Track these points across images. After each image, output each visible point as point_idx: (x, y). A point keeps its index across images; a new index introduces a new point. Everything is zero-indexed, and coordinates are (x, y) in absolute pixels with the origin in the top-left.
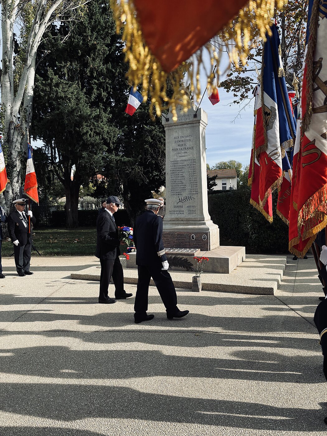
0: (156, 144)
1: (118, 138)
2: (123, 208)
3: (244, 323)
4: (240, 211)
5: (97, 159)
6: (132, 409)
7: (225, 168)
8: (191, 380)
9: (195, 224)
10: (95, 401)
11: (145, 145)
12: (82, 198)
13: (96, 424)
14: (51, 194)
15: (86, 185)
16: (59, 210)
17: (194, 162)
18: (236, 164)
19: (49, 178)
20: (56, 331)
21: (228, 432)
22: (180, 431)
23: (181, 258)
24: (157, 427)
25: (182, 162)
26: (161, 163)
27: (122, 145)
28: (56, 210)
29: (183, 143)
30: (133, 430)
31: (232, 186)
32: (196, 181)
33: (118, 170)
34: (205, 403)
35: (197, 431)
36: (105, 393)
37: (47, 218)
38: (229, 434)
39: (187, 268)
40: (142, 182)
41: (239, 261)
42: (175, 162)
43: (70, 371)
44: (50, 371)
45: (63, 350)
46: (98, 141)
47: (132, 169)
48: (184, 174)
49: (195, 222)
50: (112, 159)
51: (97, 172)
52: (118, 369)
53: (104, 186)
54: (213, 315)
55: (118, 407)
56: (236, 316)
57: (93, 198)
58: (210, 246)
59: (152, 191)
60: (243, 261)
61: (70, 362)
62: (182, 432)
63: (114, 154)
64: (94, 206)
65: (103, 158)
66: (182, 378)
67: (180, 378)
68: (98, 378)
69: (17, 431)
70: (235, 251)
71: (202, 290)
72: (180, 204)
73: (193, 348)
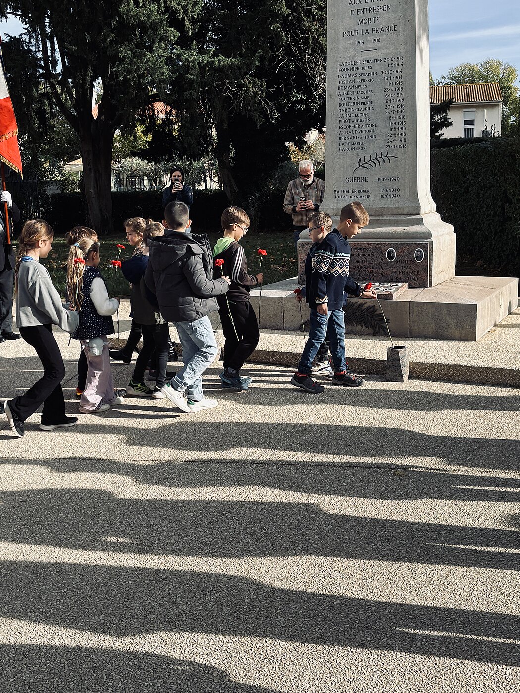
0: (300, 20)
1: (204, 8)
2: (216, 186)
3: (509, 451)
4: (509, 190)
5: (154, 63)
6: (258, 617)
7: (473, 82)
8: (387, 567)
9: (397, 223)
10: (179, 600)
11: (272, 24)
12: (119, 162)
13: (185, 642)
14: (45, 153)
15: (128, 130)
16: (65, 191)
17: (398, 64)
18: (501, 70)
19: (41, 113)
20: (85, 459)
21: (469, 669)
22: (364, 663)
23: (361, 305)
24: (314, 653)
25: (367, 65)
26: (311, 70)
27: (214, 26)
28: (59, 191)
29: (370, 16)
30: (262, 657)
31: (489, 129)
32: (401, 114)
33: (204, 90)
34: (417, 612)
35: (401, 665)
36: (200, 585)
37: (39, 210)
38: (470, 673)
39: (374, 327)
40: (263, 120)
41: (501, 312)
42: (351, 67)
43: (121, 540)
44: (79, 538)
45: (103, 497)
46: (155, 17)
47: (240, 86)
48: (373, 97)
49: (396, 218)
50: (190, 62)
51: (154, 95)
52: (224, 538)
53: (171, 131)
54: (434, 432)
55: (229, 613)
56: (491, 436)
57: (146, 162)
58: (431, 275)
59: (286, 144)
60: (510, 313)
61: (121, 521)
62: (368, 664)
63: (194, 50)
64: (146, 182)
65: (169, 60)
66: (367, 562)
67: (361, 562)
68: (182, 555)
69: (23, 649)
70: (494, 289)
71: (410, 377)
72: (361, 173)
73: (389, 501)
